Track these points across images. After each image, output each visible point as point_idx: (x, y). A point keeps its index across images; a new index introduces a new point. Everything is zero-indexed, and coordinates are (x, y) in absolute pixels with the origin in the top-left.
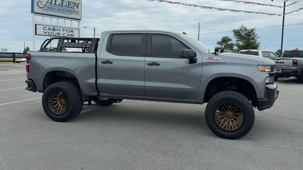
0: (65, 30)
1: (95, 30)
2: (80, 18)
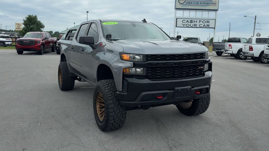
0: (202, 21)
1: (255, 18)
2: (217, 9)
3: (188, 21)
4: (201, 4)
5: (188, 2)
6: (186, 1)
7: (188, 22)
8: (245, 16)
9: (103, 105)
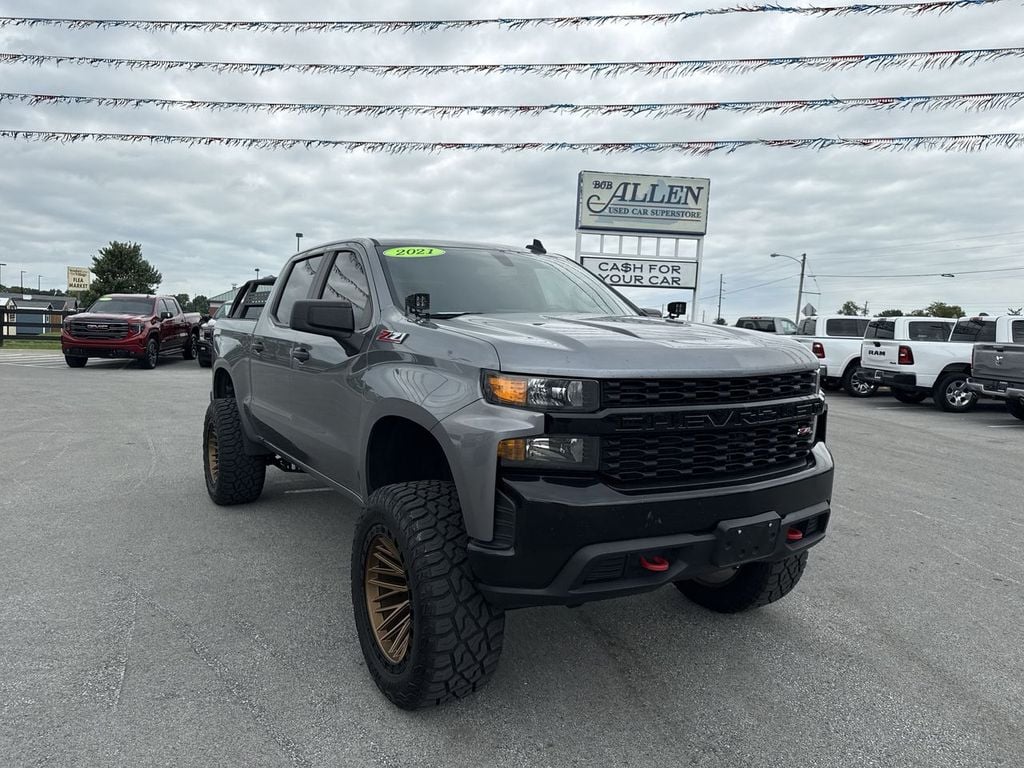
0: (657, 268)
1: (804, 260)
2: (703, 231)
3: (615, 268)
4: (655, 216)
5: (614, 207)
6: (609, 206)
7: (617, 268)
8: (773, 256)
9: (397, 589)
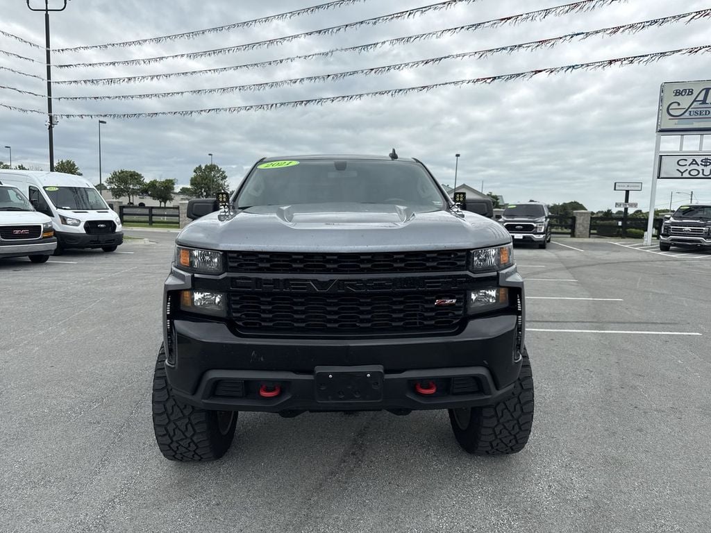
3: (694, 162)
5: (695, 110)
6: (690, 110)
7: (697, 164)
